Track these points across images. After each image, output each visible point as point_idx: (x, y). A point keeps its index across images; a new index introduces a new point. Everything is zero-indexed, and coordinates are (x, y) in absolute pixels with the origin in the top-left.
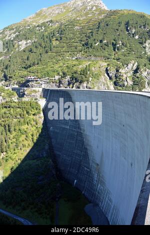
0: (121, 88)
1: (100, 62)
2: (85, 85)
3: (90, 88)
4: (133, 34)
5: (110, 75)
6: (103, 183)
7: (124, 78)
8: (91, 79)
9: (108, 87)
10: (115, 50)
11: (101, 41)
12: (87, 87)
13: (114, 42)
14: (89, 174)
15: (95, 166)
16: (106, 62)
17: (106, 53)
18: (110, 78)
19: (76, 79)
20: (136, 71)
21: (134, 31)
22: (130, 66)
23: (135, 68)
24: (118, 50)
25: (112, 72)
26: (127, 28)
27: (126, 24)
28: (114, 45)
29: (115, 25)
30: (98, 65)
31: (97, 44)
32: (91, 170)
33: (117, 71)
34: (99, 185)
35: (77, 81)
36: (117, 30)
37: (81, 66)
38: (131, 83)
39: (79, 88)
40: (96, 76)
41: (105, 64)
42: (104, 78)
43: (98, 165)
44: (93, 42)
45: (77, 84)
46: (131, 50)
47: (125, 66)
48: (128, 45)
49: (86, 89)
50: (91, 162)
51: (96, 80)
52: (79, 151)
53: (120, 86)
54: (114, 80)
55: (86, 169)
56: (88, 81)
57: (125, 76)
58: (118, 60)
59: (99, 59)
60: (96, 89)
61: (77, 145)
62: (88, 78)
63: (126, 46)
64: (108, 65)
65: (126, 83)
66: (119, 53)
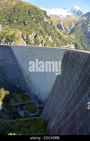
0: (29, 45)
1: (19, 32)
2: (14, 43)
3: (16, 45)
4: (32, 18)
5: (24, 38)
6: (31, 83)
7: (31, 40)
8: (16, 40)
9: (24, 44)
10: (25, 26)
11: (17, 20)
12: (14, 44)
13: (24, 21)
14: (24, 81)
15: (27, 77)
16: (21, 31)
17: (20, 27)
18: (24, 40)
19: (9, 40)
20: (35, 37)
21: (33, 16)
22: (33, 34)
23: (35, 35)
24: (26, 25)
25: (25, 37)
26: (29, 14)
27: (29, 12)
28: (24, 23)
29: (23, 12)
30: (18, 33)
31: (15, 21)
32: (24, 79)
33: (27, 36)
34: (30, 84)
35: (9, 41)
36: (25, 14)
37: (10, 33)
38: (34, 42)
39: (11, 44)
40: (18, 39)
41: (21, 33)
42: (21, 39)
43: (28, 76)
44: (13, 20)
45: (10, 42)
46: (32, 26)
47: (31, 34)
48: (31, 23)
49: (14, 45)
50: (24, 76)
51: (18, 41)
52: (17, 73)
53: (29, 44)
54: (26, 41)
55: (22, 79)
56: (15, 41)
57: (31, 39)
58: (27, 31)
59: (17, 30)
60: (19, 45)
61: (16, 70)
62: (15, 39)
63: (30, 24)
64: (23, 33)
65: (32, 43)
66: (27, 27)
